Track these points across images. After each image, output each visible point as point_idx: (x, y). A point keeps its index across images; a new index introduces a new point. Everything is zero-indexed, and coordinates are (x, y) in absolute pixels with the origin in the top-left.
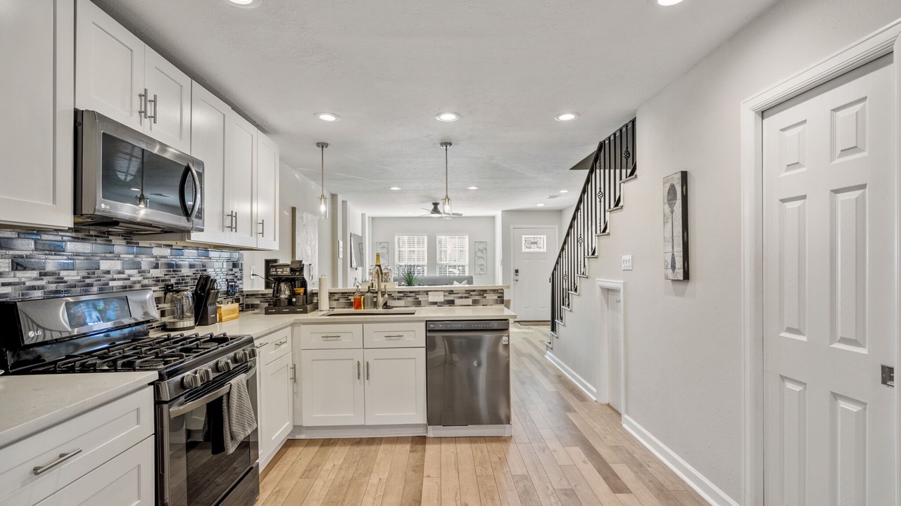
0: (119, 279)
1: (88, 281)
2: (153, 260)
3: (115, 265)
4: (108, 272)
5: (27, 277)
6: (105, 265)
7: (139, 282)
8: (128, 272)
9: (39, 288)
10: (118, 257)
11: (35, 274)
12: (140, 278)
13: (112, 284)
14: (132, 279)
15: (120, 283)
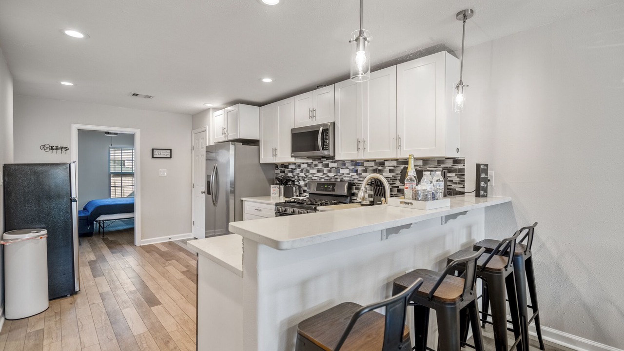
0: (348, 177)
1: (336, 177)
2: (364, 168)
3: (347, 171)
4: (343, 174)
5: (320, 174)
6: (342, 171)
7: (357, 179)
8: (351, 174)
9: (323, 178)
10: (347, 168)
11: (322, 174)
12: (358, 177)
13: (344, 178)
14: (353, 177)
15: (348, 179)
